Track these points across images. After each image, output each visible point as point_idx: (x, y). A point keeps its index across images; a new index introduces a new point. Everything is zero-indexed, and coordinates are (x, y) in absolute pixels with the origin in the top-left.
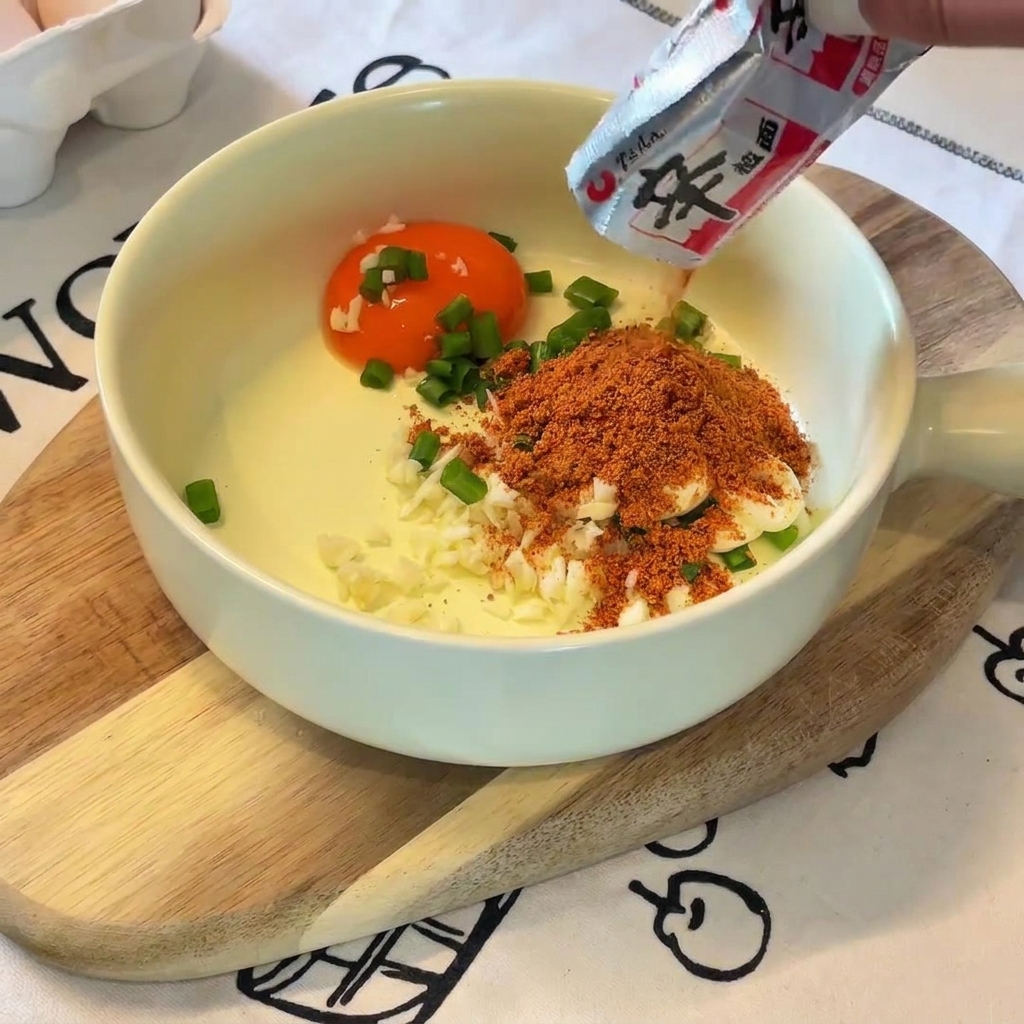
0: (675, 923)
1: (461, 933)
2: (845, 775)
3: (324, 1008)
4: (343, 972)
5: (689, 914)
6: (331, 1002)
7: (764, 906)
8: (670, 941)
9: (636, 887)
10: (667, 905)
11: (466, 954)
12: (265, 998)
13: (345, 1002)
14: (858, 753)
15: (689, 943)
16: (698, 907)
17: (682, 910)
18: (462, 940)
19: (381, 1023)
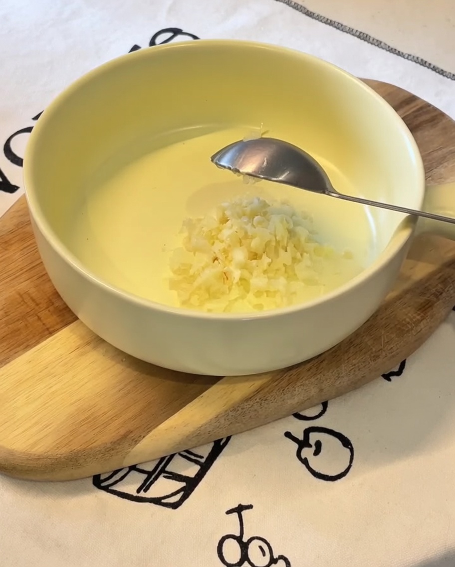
0: (307, 453)
1: (202, 457)
2: (390, 380)
3: (135, 494)
4: (145, 476)
5: (314, 448)
6: (138, 491)
7: (351, 444)
8: (305, 462)
9: (288, 435)
10: (303, 444)
11: (205, 468)
12: (106, 489)
13: (145, 491)
14: (396, 369)
15: (314, 462)
16: (318, 445)
17: (310, 446)
18: (203, 461)
19: (163, 501)
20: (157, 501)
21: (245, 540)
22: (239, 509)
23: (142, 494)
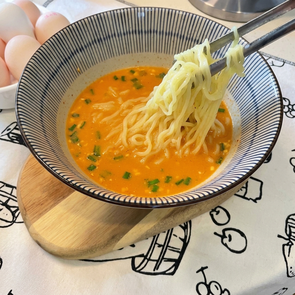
0: (226, 240)
1: (179, 249)
2: (256, 202)
3: (153, 272)
4: (155, 262)
5: (228, 238)
6: (154, 270)
7: (244, 235)
8: (226, 245)
9: (216, 233)
10: (223, 237)
11: (182, 253)
13: (157, 269)
14: (258, 196)
15: (230, 245)
17: (226, 237)
18: (180, 251)
19: (167, 272)
20: (164, 273)
21: (208, 283)
22: (202, 269)
23: (156, 271)
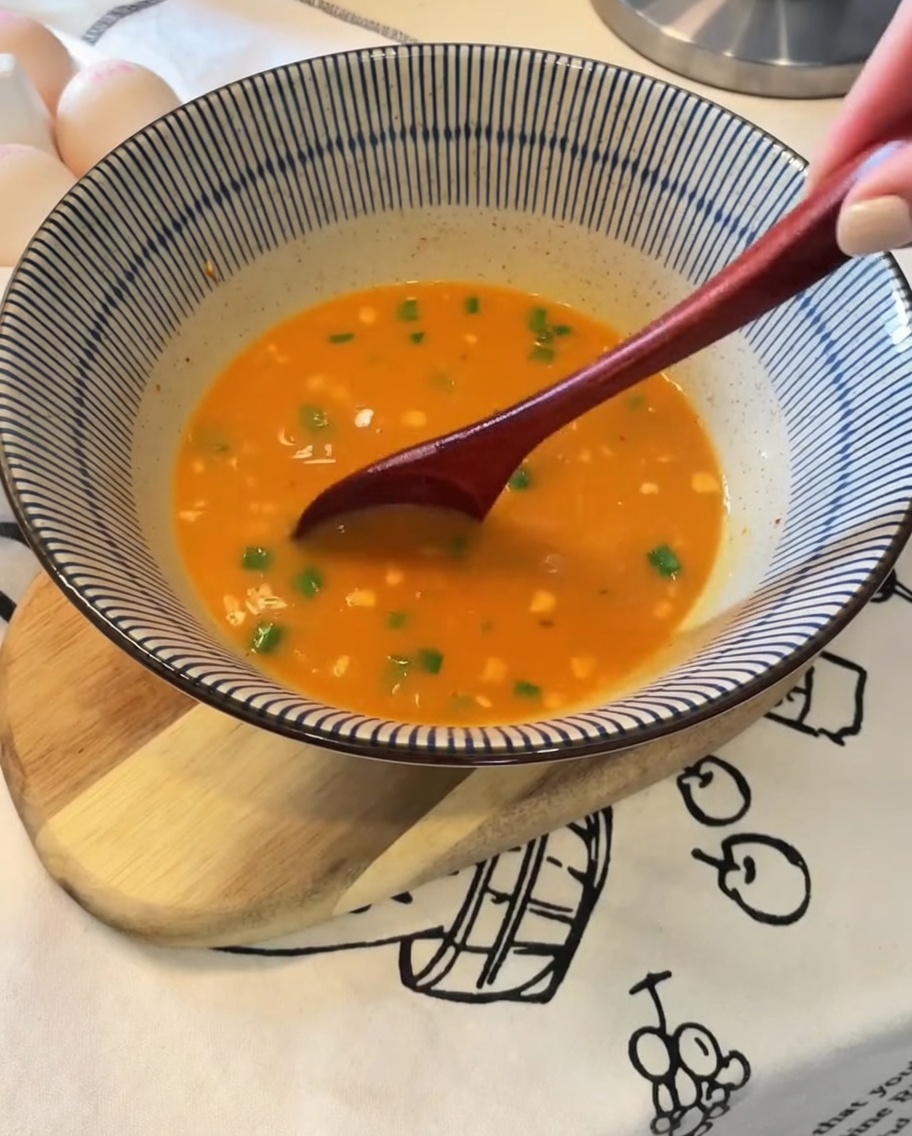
0: (735, 879)
1: (569, 910)
2: (842, 743)
3: (474, 990)
4: (484, 957)
5: (743, 870)
6: (480, 985)
7: (801, 859)
8: (734, 895)
9: (698, 854)
10: (725, 866)
11: (578, 925)
12: (427, 990)
13: (491, 982)
14: (849, 722)
15: (749, 894)
16: (749, 863)
17: (737, 868)
18: (572, 915)
19: (525, 993)
20: (514, 995)
21: (670, 1030)
22: (650, 983)
23: (487, 989)
